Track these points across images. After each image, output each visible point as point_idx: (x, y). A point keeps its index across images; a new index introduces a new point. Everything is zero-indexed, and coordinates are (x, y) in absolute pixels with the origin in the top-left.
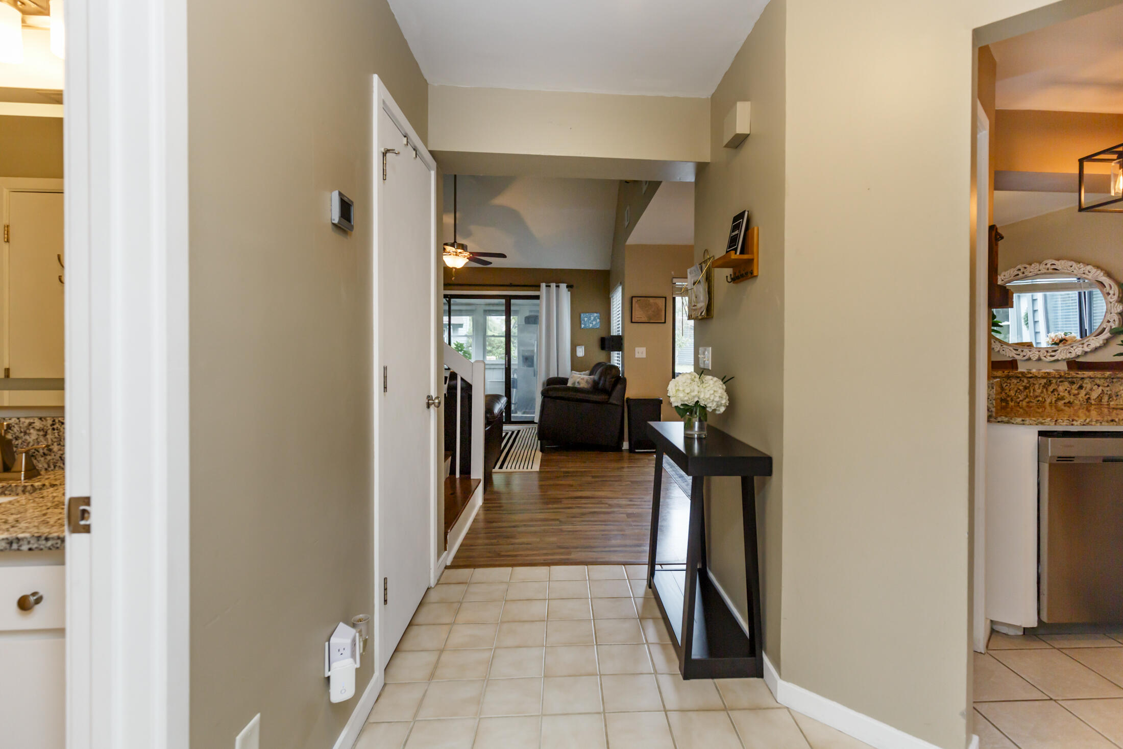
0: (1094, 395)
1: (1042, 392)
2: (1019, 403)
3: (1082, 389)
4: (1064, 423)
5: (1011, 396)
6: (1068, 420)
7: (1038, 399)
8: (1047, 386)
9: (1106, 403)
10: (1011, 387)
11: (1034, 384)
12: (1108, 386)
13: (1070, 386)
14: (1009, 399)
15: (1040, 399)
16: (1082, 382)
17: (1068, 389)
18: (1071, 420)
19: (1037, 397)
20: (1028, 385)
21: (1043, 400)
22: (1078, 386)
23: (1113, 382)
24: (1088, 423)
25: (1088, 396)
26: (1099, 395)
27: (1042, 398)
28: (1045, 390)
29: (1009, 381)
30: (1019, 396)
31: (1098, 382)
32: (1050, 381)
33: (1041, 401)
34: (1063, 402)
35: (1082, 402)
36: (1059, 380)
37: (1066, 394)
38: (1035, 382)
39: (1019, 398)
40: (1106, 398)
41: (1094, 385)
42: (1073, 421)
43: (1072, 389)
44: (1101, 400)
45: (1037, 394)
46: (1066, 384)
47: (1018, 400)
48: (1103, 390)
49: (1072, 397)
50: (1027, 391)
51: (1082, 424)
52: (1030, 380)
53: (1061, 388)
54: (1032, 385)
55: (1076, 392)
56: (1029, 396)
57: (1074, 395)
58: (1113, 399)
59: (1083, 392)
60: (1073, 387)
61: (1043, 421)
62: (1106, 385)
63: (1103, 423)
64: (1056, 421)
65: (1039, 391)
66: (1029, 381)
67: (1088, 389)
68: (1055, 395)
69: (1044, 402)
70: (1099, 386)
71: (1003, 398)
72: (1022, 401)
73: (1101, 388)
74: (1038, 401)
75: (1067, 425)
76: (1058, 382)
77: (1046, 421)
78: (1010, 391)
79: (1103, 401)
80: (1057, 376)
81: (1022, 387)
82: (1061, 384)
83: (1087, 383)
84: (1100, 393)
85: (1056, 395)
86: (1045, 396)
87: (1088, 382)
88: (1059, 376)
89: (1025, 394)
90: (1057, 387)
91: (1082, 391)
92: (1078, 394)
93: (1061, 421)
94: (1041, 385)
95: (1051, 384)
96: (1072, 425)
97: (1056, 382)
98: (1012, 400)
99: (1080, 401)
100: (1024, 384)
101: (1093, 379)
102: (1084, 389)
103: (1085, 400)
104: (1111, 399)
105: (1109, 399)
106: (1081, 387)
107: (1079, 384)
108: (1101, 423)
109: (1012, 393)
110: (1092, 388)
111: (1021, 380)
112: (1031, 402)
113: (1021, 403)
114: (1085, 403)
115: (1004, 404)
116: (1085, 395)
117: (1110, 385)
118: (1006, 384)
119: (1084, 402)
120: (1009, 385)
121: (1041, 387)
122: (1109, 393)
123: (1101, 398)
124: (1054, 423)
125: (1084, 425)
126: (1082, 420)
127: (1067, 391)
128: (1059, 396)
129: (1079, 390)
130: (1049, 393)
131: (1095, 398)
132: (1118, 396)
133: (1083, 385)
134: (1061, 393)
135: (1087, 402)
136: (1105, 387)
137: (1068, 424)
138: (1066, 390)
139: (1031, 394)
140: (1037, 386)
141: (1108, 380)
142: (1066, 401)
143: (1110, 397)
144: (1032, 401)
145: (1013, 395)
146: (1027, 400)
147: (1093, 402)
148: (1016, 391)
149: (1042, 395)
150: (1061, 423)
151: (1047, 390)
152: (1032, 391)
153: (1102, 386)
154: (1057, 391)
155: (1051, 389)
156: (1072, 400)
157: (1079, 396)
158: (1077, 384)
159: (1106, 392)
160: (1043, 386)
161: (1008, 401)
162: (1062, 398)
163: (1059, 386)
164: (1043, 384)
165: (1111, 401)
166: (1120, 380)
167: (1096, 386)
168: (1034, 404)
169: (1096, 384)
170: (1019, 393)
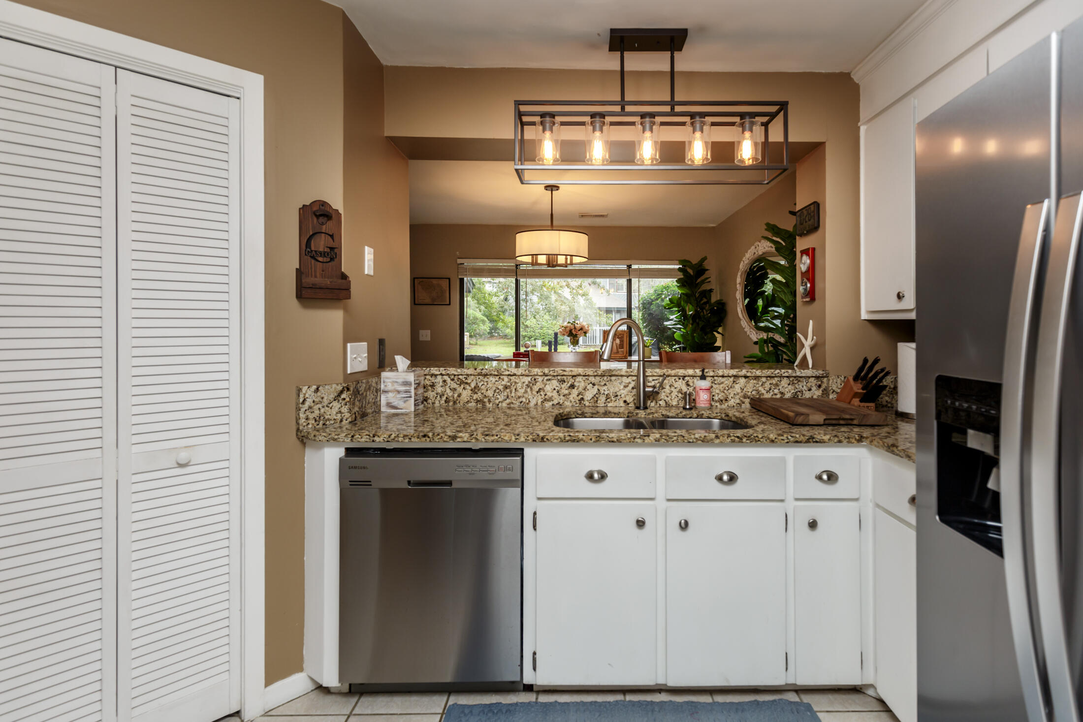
0: (588, 396)
1: (526, 392)
2: (498, 405)
3: (574, 388)
4: (363, 440)
5: (488, 396)
6: (369, 436)
7: (521, 400)
8: (531, 385)
9: (603, 405)
10: (488, 386)
11: (516, 383)
12: (605, 384)
13: (559, 385)
14: (486, 400)
15: (524, 400)
16: (573, 381)
17: (557, 388)
18: (371, 435)
19: (519, 397)
20: (509, 384)
21: (527, 401)
22: (569, 385)
23: (611, 380)
24: (394, 439)
25: (581, 396)
26: (595, 396)
27: (526, 399)
28: (529, 390)
29: (486, 379)
30: (498, 396)
31: (592, 379)
32: (535, 379)
33: (525, 402)
34: (551, 403)
35: (574, 404)
36: (546, 378)
37: (555, 394)
38: (517, 381)
39: (498, 399)
40: (602, 399)
41: (589, 384)
42: (374, 437)
43: (561, 388)
44: (597, 401)
45: (519, 394)
46: (555, 383)
47: (497, 402)
48: (599, 390)
49: (562, 397)
50: (508, 390)
51: (386, 440)
52: (511, 378)
53: (548, 388)
54: (513, 384)
55: (567, 392)
56: (509, 397)
57: (564, 396)
58: (612, 400)
59: (575, 392)
60: (563, 386)
61: (336, 437)
62: (603, 384)
63: (413, 439)
64: (353, 436)
65: (523, 391)
66: (511, 380)
67: (580, 389)
68: (541, 395)
69: (528, 404)
70: (594, 385)
71: (479, 399)
72: (502, 402)
73: (596, 387)
74: (521, 402)
75: (367, 442)
76: (545, 381)
77: (339, 436)
78: (487, 390)
79: (598, 402)
80: (540, 374)
81: (502, 387)
82: (548, 382)
83: (580, 382)
84: (595, 393)
85: (543, 395)
86: (529, 397)
87: (581, 380)
88: (542, 374)
89: (505, 394)
90: (543, 386)
91: (573, 390)
92: (570, 394)
93: (360, 437)
94: (525, 385)
95: (536, 382)
96: (373, 441)
97: (543, 380)
98: (489, 401)
99: (571, 402)
100: (503, 383)
101: (586, 377)
102: (576, 388)
103: (578, 402)
104: (608, 400)
105: (606, 400)
106: (572, 386)
107: (570, 383)
108: (410, 439)
109: (490, 393)
110: (586, 387)
111: (500, 378)
112: (512, 403)
113: (500, 404)
114: (578, 405)
115: (479, 406)
116: (578, 396)
117: (607, 383)
118: (482, 383)
119: (576, 404)
120: (486, 384)
121: (525, 387)
122: (606, 393)
123: (597, 398)
124: (350, 439)
125: (388, 441)
126: (385, 436)
127: (555, 391)
128: (546, 397)
129: (570, 390)
130: (534, 393)
131: (589, 399)
132: (617, 396)
133: (575, 383)
134: (548, 394)
135: (580, 403)
136: (601, 386)
137: (368, 440)
138: (555, 389)
139: (513, 394)
140: (520, 385)
141: (605, 378)
142: (555, 402)
143: (608, 397)
144: (514, 402)
145: (491, 395)
146: (508, 401)
147: (587, 404)
148: (495, 391)
149: (526, 395)
150: (359, 440)
151: (531, 389)
152: (514, 391)
153: (598, 385)
154: (544, 391)
155: (536, 388)
156: (561, 402)
157: (570, 396)
158: (568, 382)
159: (602, 392)
160: (527, 385)
161: (484, 402)
162: (550, 399)
163: (546, 385)
164: (527, 383)
165: (609, 402)
166: (620, 377)
167: (591, 385)
168: (516, 406)
169: (591, 383)
170: (497, 393)
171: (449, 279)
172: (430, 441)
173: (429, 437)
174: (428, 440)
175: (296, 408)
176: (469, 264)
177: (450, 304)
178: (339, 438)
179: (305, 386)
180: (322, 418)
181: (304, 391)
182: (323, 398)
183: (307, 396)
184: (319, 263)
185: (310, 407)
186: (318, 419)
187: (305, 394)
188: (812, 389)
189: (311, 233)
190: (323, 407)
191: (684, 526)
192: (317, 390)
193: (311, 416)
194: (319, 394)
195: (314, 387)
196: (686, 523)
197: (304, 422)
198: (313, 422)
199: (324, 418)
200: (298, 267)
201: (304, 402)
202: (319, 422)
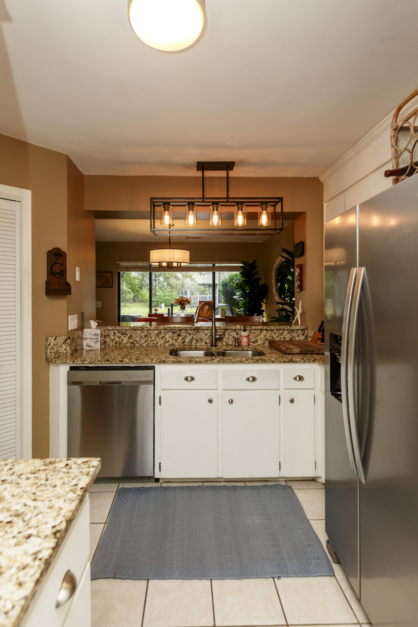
0: (187, 340)
1: (156, 338)
2: (142, 345)
3: (180, 336)
4: (78, 362)
5: (137, 341)
6: (81, 360)
7: (153, 342)
8: (158, 334)
9: (195, 344)
10: (137, 335)
11: (151, 334)
12: (196, 334)
13: (172, 335)
14: (135, 342)
15: (155, 342)
16: (180, 332)
17: (171, 336)
18: (82, 360)
19: (152, 341)
20: (147, 334)
21: (157, 343)
22: (177, 334)
23: (199, 332)
24: (93, 362)
25: (183, 340)
26: (191, 340)
27: (156, 342)
28: (157, 337)
29: (135, 332)
30: (142, 341)
31: (189, 331)
32: (160, 332)
33: (155, 344)
34: (168, 344)
35: (180, 344)
36: (166, 331)
37: (170, 339)
38: (151, 333)
39: (142, 342)
40: (194, 341)
41: (187, 334)
42: (84, 361)
43: (174, 336)
44: (192, 342)
45: (152, 339)
46: (170, 333)
47: (141, 343)
48: (192, 337)
49: (174, 341)
50: (147, 337)
51: (89, 362)
52: (148, 331)
53: (167, 336)
54: (149, 334)
55: (176, 338)
56: (148, 341)
57: (175, 340)
58: (199, 342)
59: (180, 338)
60: (174, 335)
61: (66, 361)
62: (194, 334)
63: (102, 362)
64: (74, 361)
65: (154, 338)
66: (148, 332)
67: (183, 336)
68: (163, 340)
69: (157, 344)
70: (190, 334)
71: (132, 342)
72: (144, 343)
73: (191, 335)
74: (153, 343)
75: (80, 363)
76: (165, 332)
77: (67, 361)
78: (136, 337)
79: (192, 343)
80: (163, 329)
81: (144, 336)
82: (167, 333)
83: (183, 333)
84: (191, 338)
85: (164, 340)
86: (157, 341)
87: (183, 332)
88: (164, 329)
89: (145, 339)
90: (164, 335)
91: (180, 337)
92: (178, 339)
93: (77, 361)
94: (155, 334)
95: (161, 333)
96: (83, 363)
97: (164, 332)
98: (137, 343)
99: (178, 343)
100: (144, 334)
101: (186, 331)
102: (181, 336)
103: (182, 343)
104: (197, 342)
105: (196, 342)
106: (179, 335)
107: (178, 333)
108: (101, 362)
109: (138, 339)
110: (186, 336)
111: (143, 331)
112: (149, 344)
113: (143, 345)
114: (182, 345)
115: (132, 345)
116: (182, 340)
117: (197, 334)
118: (134, 334)
119: (181, 344)
120: (135, 334)
121: (155, 336)
122: (196, 338)
123: (192, 341)
124: (72, 362)
125: (90, 363)
126: (89, 361)
127: (170, 338)
128: (166, 341)
129: (178, 337)
130: (160, 339)
131: (188, 341)
132: (202, 340)
133: (181, 334)
134: (167, 339)
135: (183, 344)
136: (194, 335)
138: (170, 337)
139: (149, 339)
140: (153, 335)
141: (196, 331)
142: (171, 343)
143: (197, 340)
144: (149, 343)
145: (138, 340)
146: (147, 343)
147: (187, 344)
148: (140, 338)
149: (156, 340)
150: (77, 363)
151: (159, 337)
152: (150, 338)
153: (192, 334)
154: (165, 338)
155: (161, 336)
156: (174, 343)
157: (178, 340)
158: (177, 333)
159: (194, 338)
160: (156, 335)
161: (135, 344)
162: (168, 342)
163: (166, 335)
164: (156, 334)
165: (198, 343)
166: (203, 331)
167: (189, 334)
168: (151, 345)
169: (189, 333)
170: (142, 339)
171: (112, 273)
172: (110, 363)
173: (110, 361)
174: (109, 362)
175: (46, 348)
176: (123, 264)
177: (112, 287)
178: (67, 362)
179: (50, 337)
180: (58, 352)
181: (49, 339)
182: (58, 343)
183: (51, 342)
184: (56, 278)
185: (52, 347)
186: (56, 353)
187: (50, 341)
188: (300, 335)
189: (53, 264)
190: (58, 347)
191: (231, 402)
192: (55, 339)
193: (53, 351)
194: (56, 341)
195: (54, 338)
196: (232, 401)
197: (50, 354)
198: (54, 354)
199: (59, 352)
200: (46, 280)
201: (49, 345)
202: (56, 354)
